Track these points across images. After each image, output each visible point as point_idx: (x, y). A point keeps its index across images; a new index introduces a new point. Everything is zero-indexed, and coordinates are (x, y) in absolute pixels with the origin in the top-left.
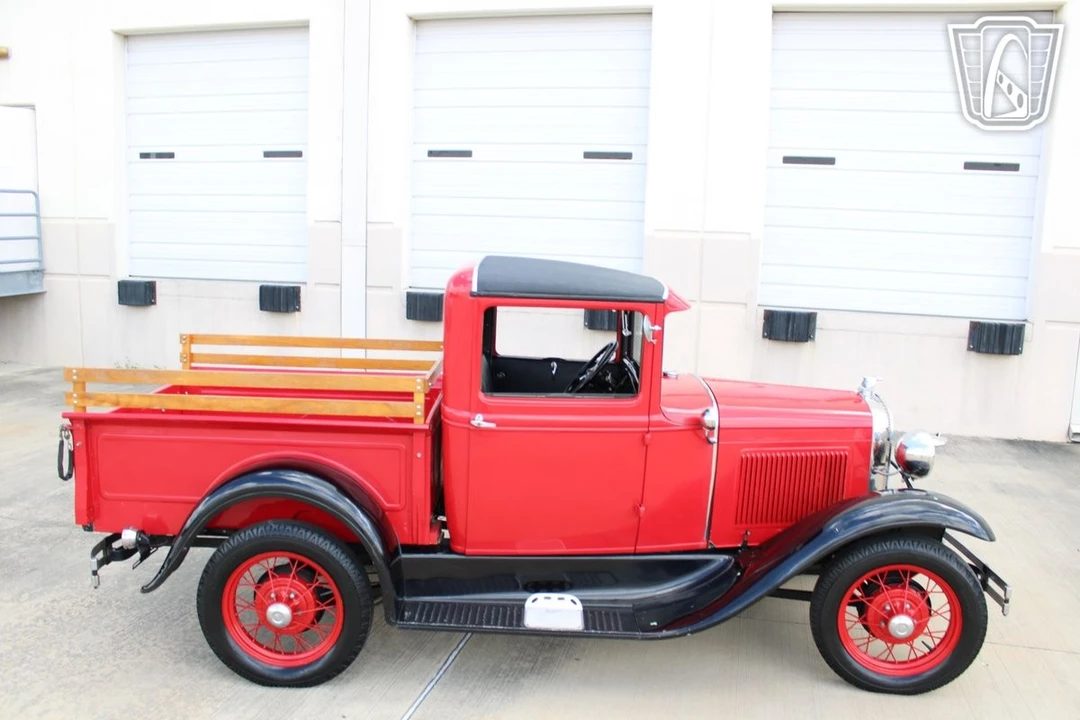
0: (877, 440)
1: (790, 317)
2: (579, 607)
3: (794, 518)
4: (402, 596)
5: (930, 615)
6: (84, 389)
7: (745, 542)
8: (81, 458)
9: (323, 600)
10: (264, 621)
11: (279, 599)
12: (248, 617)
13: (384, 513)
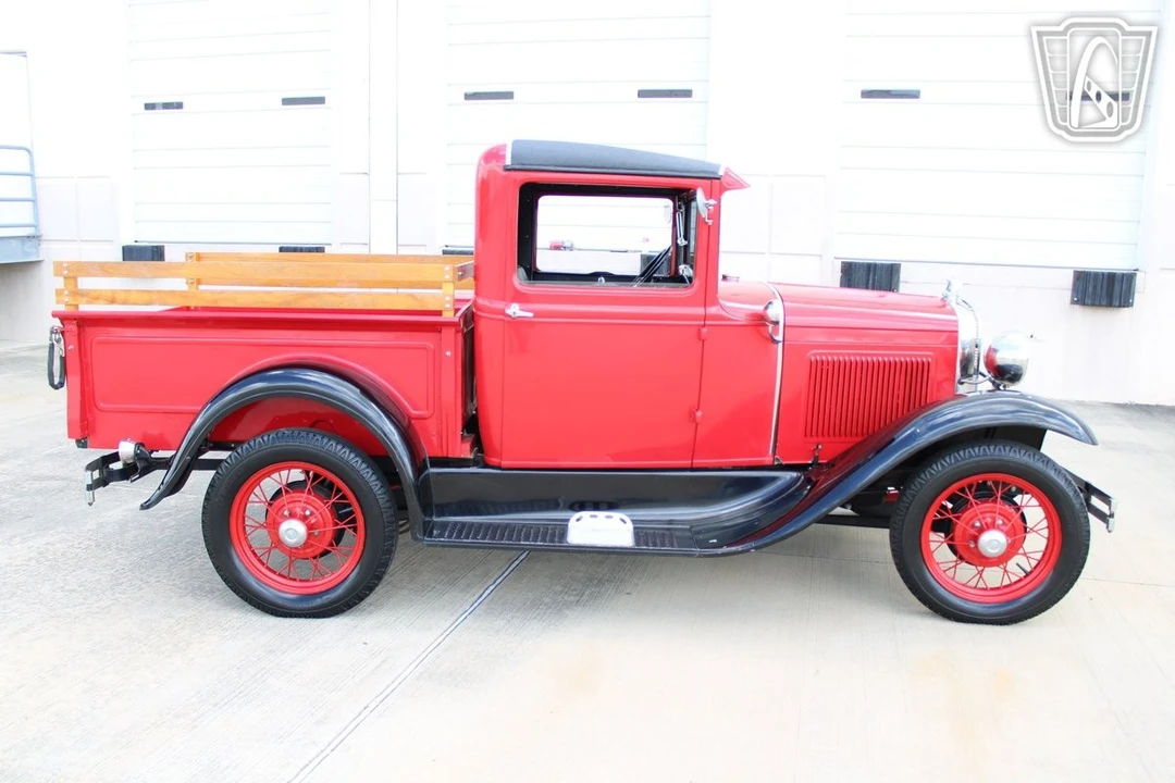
0: (964, 349)
1: (871, 268)
2: (630, 526)
3: (865, 432)
4: (431, 516)
5: (1026, 531)
6: (76, 286)
7: (816, 458)
8: (74, 364)
9: (341, 518)
10: (277, 543)
11: (292, 516)
12: (259, 538)
13: (410, 421)
